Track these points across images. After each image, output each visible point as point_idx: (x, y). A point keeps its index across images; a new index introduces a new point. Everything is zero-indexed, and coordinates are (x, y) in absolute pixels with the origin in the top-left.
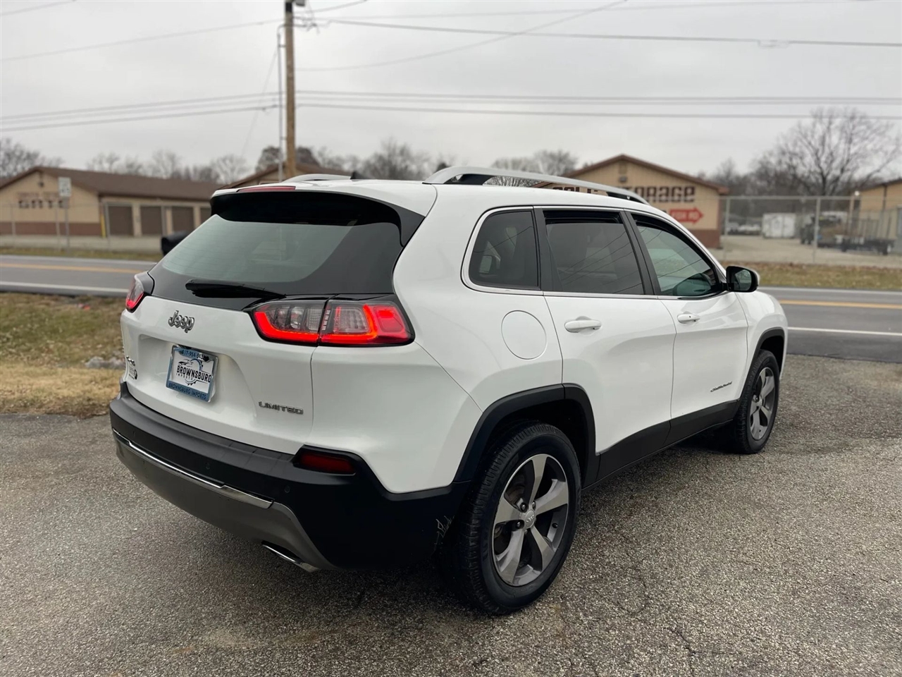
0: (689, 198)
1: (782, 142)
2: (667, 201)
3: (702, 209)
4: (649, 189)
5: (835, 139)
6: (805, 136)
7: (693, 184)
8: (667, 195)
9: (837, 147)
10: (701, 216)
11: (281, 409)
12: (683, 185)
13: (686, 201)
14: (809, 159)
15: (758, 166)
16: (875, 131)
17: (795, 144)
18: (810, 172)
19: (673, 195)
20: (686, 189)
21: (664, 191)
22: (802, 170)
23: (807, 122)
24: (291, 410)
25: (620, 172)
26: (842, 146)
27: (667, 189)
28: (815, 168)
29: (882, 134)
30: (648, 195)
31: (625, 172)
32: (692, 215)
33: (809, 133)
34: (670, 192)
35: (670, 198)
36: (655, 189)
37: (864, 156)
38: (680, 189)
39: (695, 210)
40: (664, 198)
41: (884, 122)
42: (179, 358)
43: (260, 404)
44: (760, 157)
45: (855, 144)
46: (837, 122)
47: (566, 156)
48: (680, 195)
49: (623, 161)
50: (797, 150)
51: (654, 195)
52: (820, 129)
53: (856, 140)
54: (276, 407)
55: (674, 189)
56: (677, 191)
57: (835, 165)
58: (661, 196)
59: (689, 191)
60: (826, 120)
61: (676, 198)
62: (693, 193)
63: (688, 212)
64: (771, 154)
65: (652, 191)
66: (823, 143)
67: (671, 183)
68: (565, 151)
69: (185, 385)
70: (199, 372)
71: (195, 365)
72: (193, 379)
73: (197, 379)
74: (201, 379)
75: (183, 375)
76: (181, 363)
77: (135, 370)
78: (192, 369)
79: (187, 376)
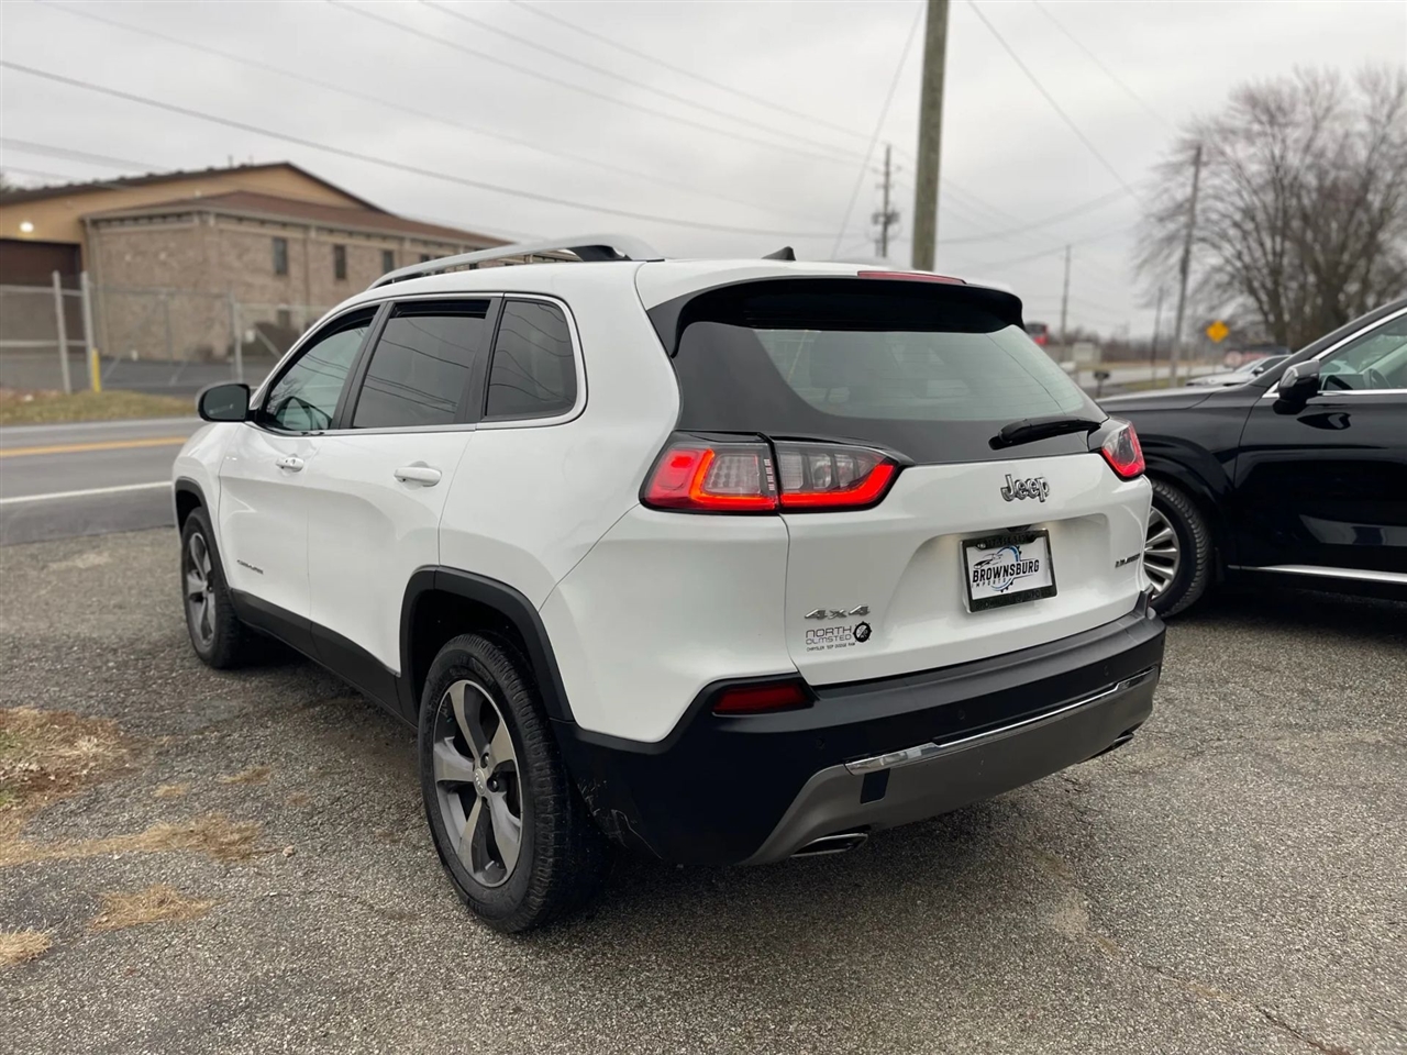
42: (975, 558)
69: (1000, 593)
70: (1015, 564)
71: (1007, 557)
72: (1007, 578)
73: (1015, 576)
74: (1022, 574)
75: (987, 581)
76: (980, 563)
77: (863, 624)
78: (1002, 564)
79: (997, 579)
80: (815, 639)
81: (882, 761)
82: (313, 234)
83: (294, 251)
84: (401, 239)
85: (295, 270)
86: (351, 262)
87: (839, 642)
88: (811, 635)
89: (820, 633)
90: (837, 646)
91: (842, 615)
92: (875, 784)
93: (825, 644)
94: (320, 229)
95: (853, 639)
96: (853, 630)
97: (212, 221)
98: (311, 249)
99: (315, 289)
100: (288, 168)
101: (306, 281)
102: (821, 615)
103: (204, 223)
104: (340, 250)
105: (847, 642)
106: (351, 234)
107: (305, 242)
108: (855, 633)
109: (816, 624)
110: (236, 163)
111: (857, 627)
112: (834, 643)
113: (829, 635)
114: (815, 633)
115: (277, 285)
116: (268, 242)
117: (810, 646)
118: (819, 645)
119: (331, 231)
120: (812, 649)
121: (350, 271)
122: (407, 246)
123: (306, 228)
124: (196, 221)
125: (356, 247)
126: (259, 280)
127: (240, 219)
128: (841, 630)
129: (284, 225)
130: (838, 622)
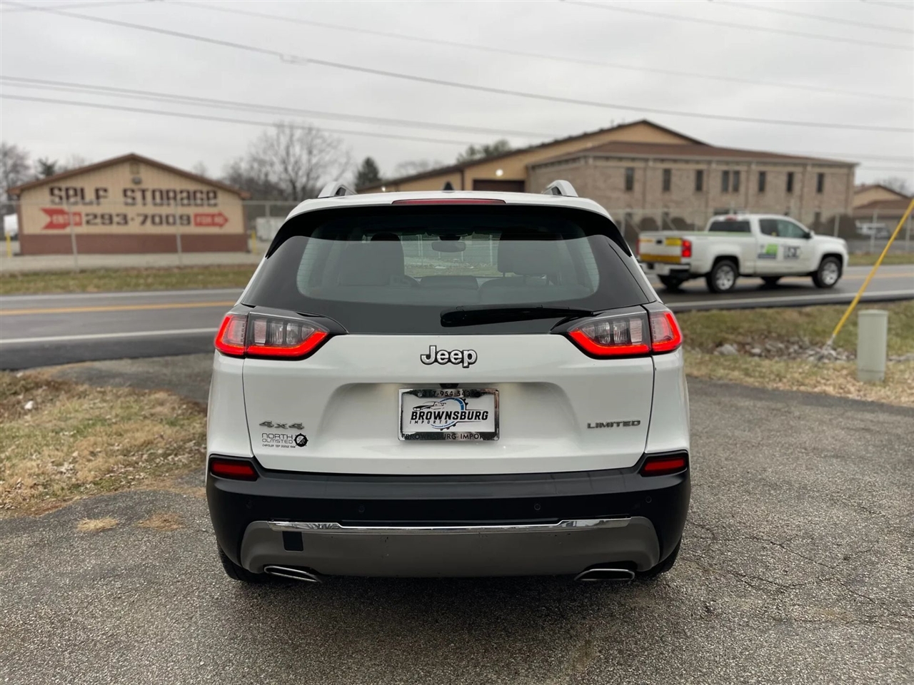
0: (212, 202)
1: (253, 151)
2: (189, 205)
3: (227, 214)
4: (168, 192)
5: (297, 150)
6: (272, 145)
7: (214, 188)
8: (189, 198)
9: (300, 156)
10: (226, 220)
11: (615, 425)
12: (205, 189)
13: (209, 205)
14: (279, 168)
15: (231, 171)
16: (329, 145)
17: (265, 152)
18: (280, 179)
19: (195, 198)
20: (208, 193)
21: (185, 195)
22: (273, 178)
23: (272, 132)
24: (626, 424)
25: (132, 173)
26: (305, 157)
27: (188, 192)
28: (284, 176)
29: (335, 148)
30: (168, 198)
31: (138, 173)
32: (217, 220)
33: (275, 143)
34: (191, 196)
35: (192, 202)
36: (175, 192)
37: (325, 166)
38: (202, 192)
39: (220, 215)
40: (185, 202)
41: (336, 136)
42: (414, 402)
43: (589, 426)
44: (232, 162)
45: (315, 156)
46: (298, 133)
47: (12, 149)
48: (202, 199)
49: (133, 160)
50: (267, 158)
51: (175, 198)
52: (284, 140)
53: (315, 152)
54: (610, 425)
55: (195, 192)
56: (199, 195)
57: (301, 173)
58: (182, 199)
59: (211, 195)
60: (287, 131)
61: (199, 202)
62: (215, 197)
63: (213, 216)
64: (241, 159)
65: (171, 195)
66: (288, 154)
67: (192, 187)
68: (10, 143)
69: (439, 431)
70: (460, 411)
71: (453, 406)
72: (449, 421)
73: (459, 420)
74: (466, 420)
75: (426, 421)
76: (420, 407)
77: (301, 435)
78: (445, 410)
79: (438, 421)
80: (269, 440)
81: (302, 526)
82: (651, 164)
83: (638, 176)
84: (709, 162)
85: (637, 186)
86: (674, 179)
87: (284, 444)
88: (265, 436)
89: (271, 436)
90: (282, 446)
91: (283, 426)
92: (293, 540)
93: (275, 444)
94: (655, 160)
95: (294, 444)
96: (294, 438)
97: (591, 161)
98: (649, 173)
99: (649, 198)
100: (645, 123)
101: (644, 194)
102: (269, 424)
103: (586, 162)
104: (667, 173)
105: (290, 445)
106: (675, 161)
107: (645, 169)
108: (295, 440)
109: (266, 430)
110: (615, 124)
111: (297, 436)
112: (280, 444)
113: (277, 438)
114: (268, 436)
115: (625, 197)
116: (623, 171)
117: (265, 443)
118: (271, 444)
119: (663, 160)
120: (266, 445)
121: (673, 187)
122: (714, 166)
123: (646, 160)
124: (582, 162)
125: (679, 170)
126: (615, 195)
127: (607, 158)
128: (285, 436)
129: (633, 159)
130: (280, 431)
